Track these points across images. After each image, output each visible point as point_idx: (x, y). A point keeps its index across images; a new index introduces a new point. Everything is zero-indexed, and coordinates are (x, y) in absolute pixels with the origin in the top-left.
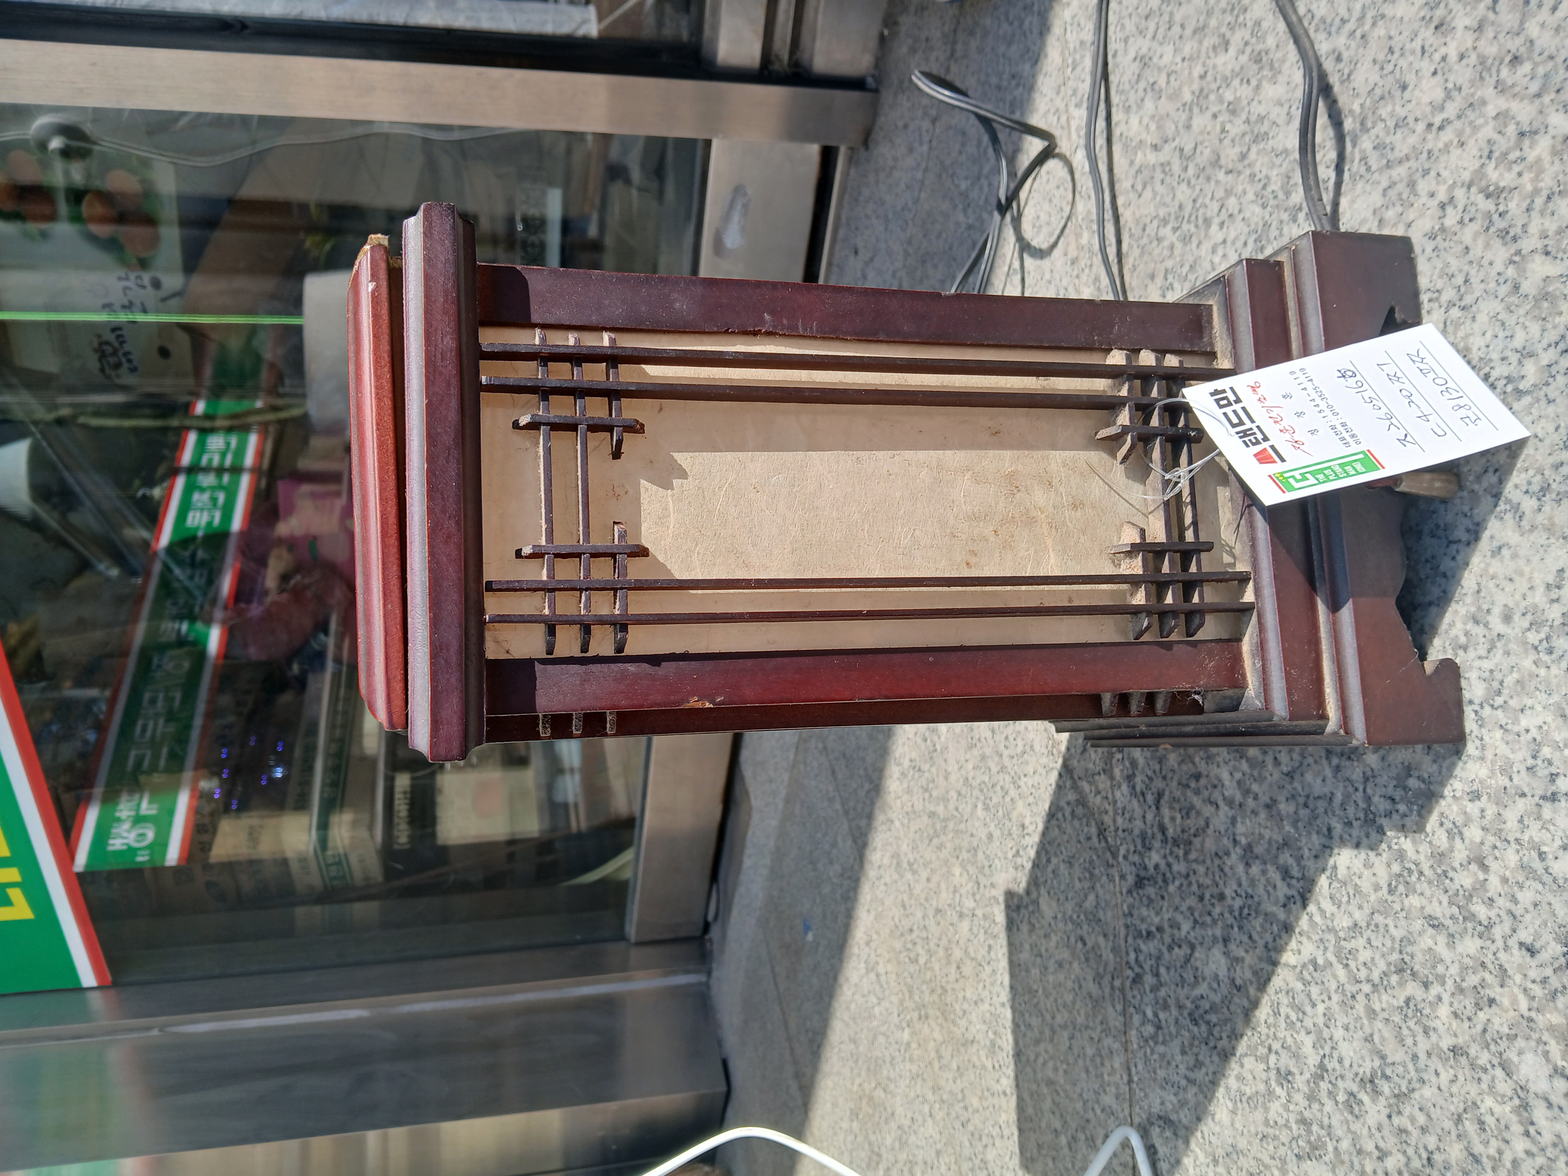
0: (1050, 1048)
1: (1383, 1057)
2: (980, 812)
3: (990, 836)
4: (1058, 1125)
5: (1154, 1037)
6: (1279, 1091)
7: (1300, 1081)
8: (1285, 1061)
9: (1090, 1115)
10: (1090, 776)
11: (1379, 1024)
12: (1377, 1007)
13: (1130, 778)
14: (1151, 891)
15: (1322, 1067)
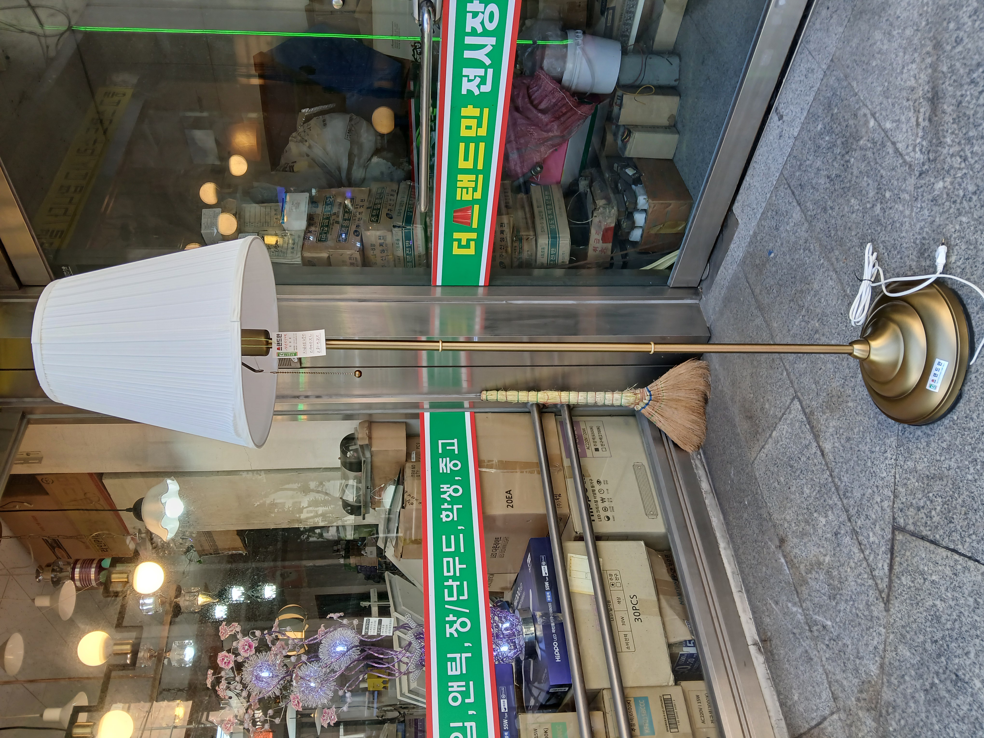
0: (884, 232)
1: (978, 186)
2: (865, 179)
3: (868, 185)
4: (884, 251)
5: (920, 212)
6: (953, 206)
7: (958, 201)
8: (955, 198)
9: (897, 242)
10: (908, 154)
11: (978, 180)
12: (978, 176)
13: (921, 150)
14: (923, 176)
15: (964, 195)
